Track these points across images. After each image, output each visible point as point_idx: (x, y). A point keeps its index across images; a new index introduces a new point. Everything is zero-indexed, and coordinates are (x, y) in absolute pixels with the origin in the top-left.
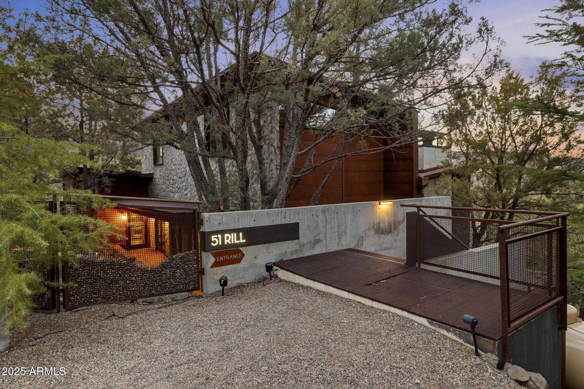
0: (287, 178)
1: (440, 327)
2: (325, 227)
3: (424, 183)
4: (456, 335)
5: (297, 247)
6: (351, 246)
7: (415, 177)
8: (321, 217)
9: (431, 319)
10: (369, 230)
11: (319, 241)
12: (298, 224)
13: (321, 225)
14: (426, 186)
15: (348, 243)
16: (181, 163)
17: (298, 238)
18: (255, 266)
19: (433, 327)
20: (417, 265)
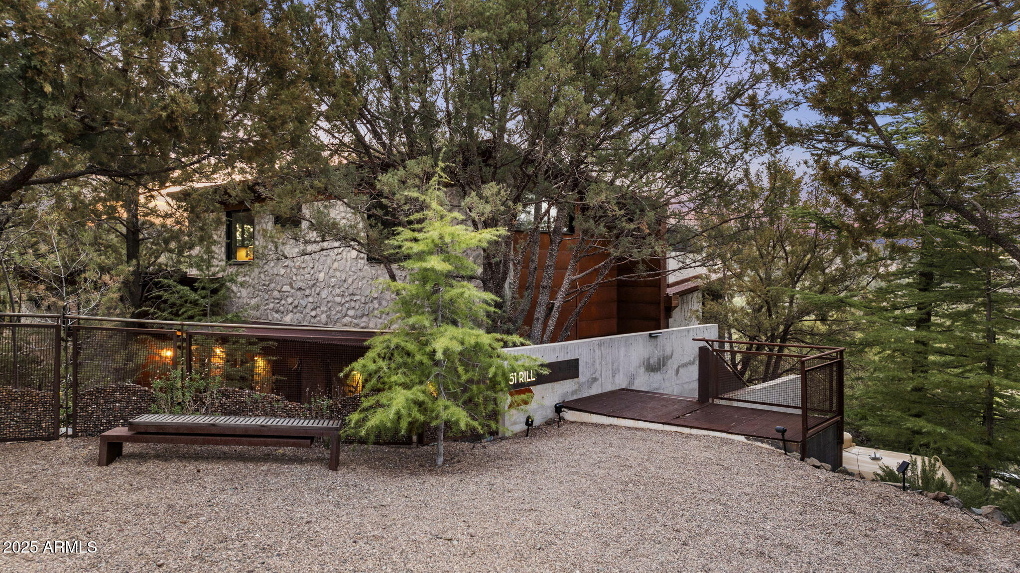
0: (559, 307)
1: (756, 440)
2: (601, 363)
3: (674, 304)
4: (769, 444)
5: (575, 387)
6: (624, 386)
7: (663, 295)
8: (598, 353)
9: (748, 436)
10: (640, 366)
11: (595, 380)
12: (577, 360)
13: (598, 362)
14: (676, 307)
15: (621, 382)
16: (303, 265)
17: (577, 377)
18: (542, 406)
19: (750, 442)
20: (710, 401)
